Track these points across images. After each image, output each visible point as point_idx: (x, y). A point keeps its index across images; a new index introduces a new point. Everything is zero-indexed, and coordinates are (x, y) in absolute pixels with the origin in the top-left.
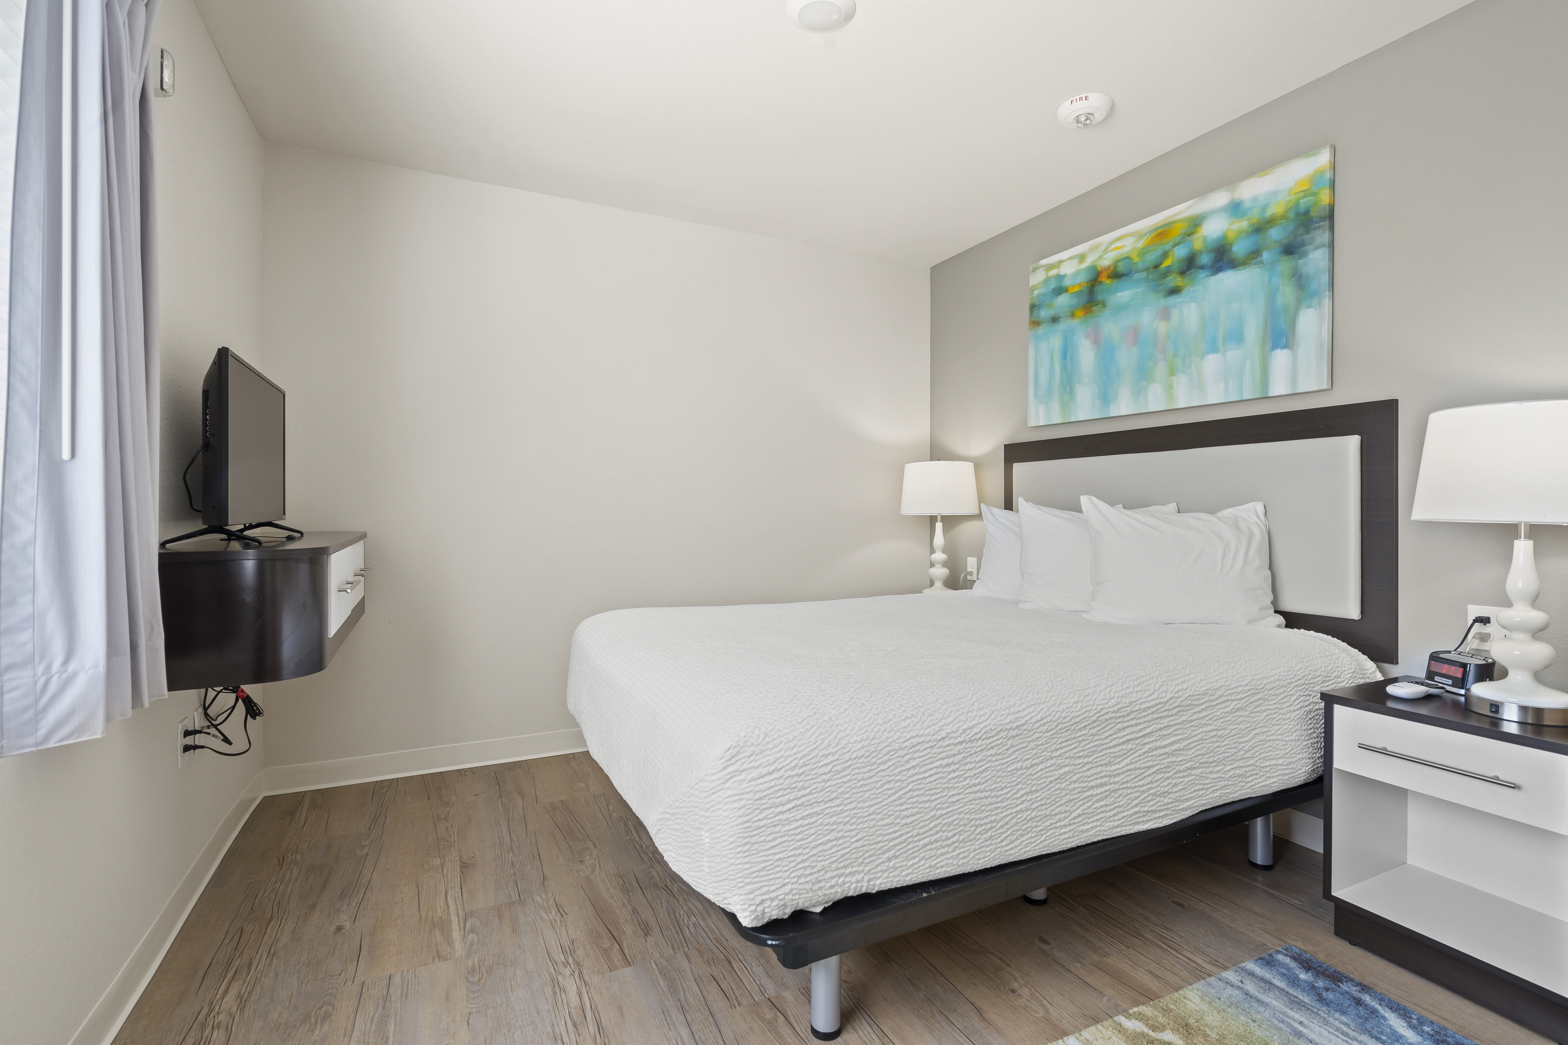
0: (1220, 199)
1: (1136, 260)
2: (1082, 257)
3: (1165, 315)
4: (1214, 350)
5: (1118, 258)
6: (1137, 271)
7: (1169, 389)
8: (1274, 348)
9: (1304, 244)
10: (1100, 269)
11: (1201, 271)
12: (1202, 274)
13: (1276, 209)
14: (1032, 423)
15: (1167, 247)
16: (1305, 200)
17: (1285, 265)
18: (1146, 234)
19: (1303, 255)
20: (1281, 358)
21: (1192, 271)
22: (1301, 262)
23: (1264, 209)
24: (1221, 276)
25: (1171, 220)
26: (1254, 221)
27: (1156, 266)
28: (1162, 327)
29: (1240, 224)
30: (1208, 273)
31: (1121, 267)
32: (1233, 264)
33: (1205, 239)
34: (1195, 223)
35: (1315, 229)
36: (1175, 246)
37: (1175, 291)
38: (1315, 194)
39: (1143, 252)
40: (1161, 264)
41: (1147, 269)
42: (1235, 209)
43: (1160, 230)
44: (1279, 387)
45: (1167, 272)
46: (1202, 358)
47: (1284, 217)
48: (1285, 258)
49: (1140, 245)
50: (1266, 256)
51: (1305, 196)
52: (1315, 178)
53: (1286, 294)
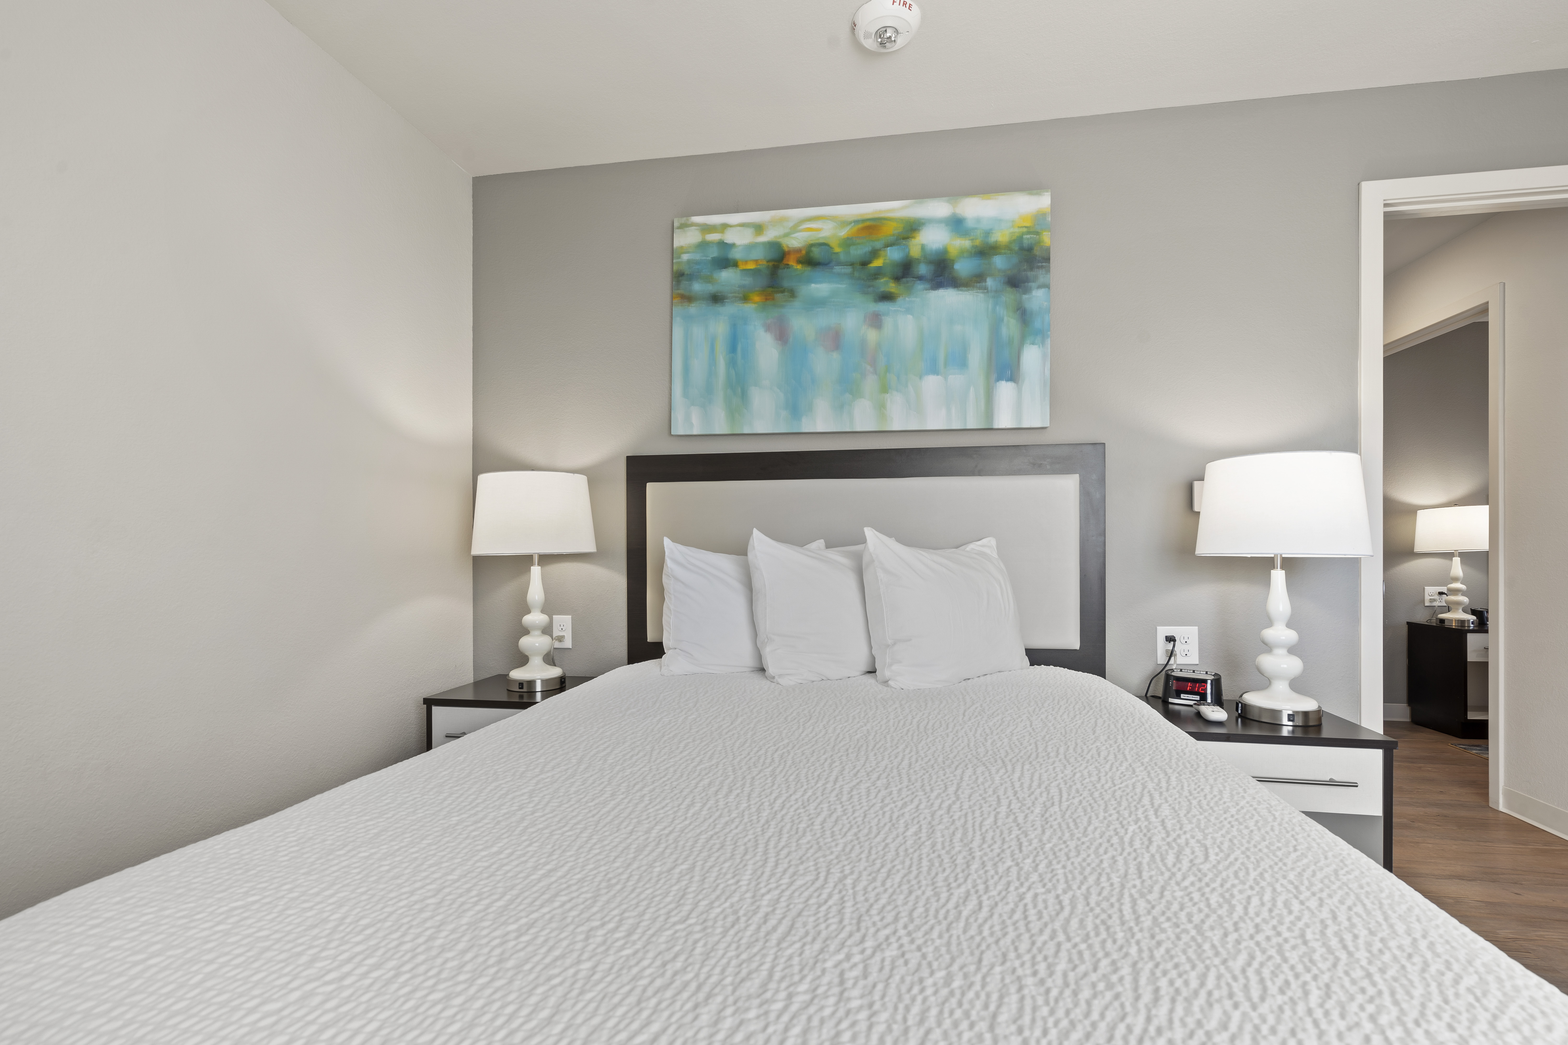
0: (939, 209)
1: (837, 250)
2: (759, 228)
3: (876, 321)
4: (934, 371)
5: (812, 242)
6: (839, 264)
7: (881, 408)
8: (999, 378)
9: (1027, 280)
10: (786, 249)
11: (919, 282)
12: (920, 286)
13: (1001, 236)
14: (679, 429)
15: (878, 245)
16: (1028, 236)
17: (1009, 296)
18: (851, 223)
19: (1027, 291)
20: (1005, 390)
21: (908, 279)
22: (1025, 297)
23: (988, 233)
24: (941, 292)
25: (882, 215)
26: (978, 242)
27: (864, 264)
28: (872, 335)
29: (963, 242)
30: (928, 286)
31: (816, 253)
32: (955, 283)
33: (923, 247)
34: (912, 227)
35: (1038, 267)
36: (887, 245)
37: (887, 297)
38: (1037, 233)
39: (846, 242)
40: (870, 262)
41: (852, 264)
42: (957, 224)
43: (868, 223)
44: (1004, 419)
45: (877, 274)
46: (921, 378)
47: (1008, 247)
48: (1009, 289)
49: (844, 233)
50: (990, 282)
51: (1029, 233)
52: (1039, 217)
53: (1010, 326)
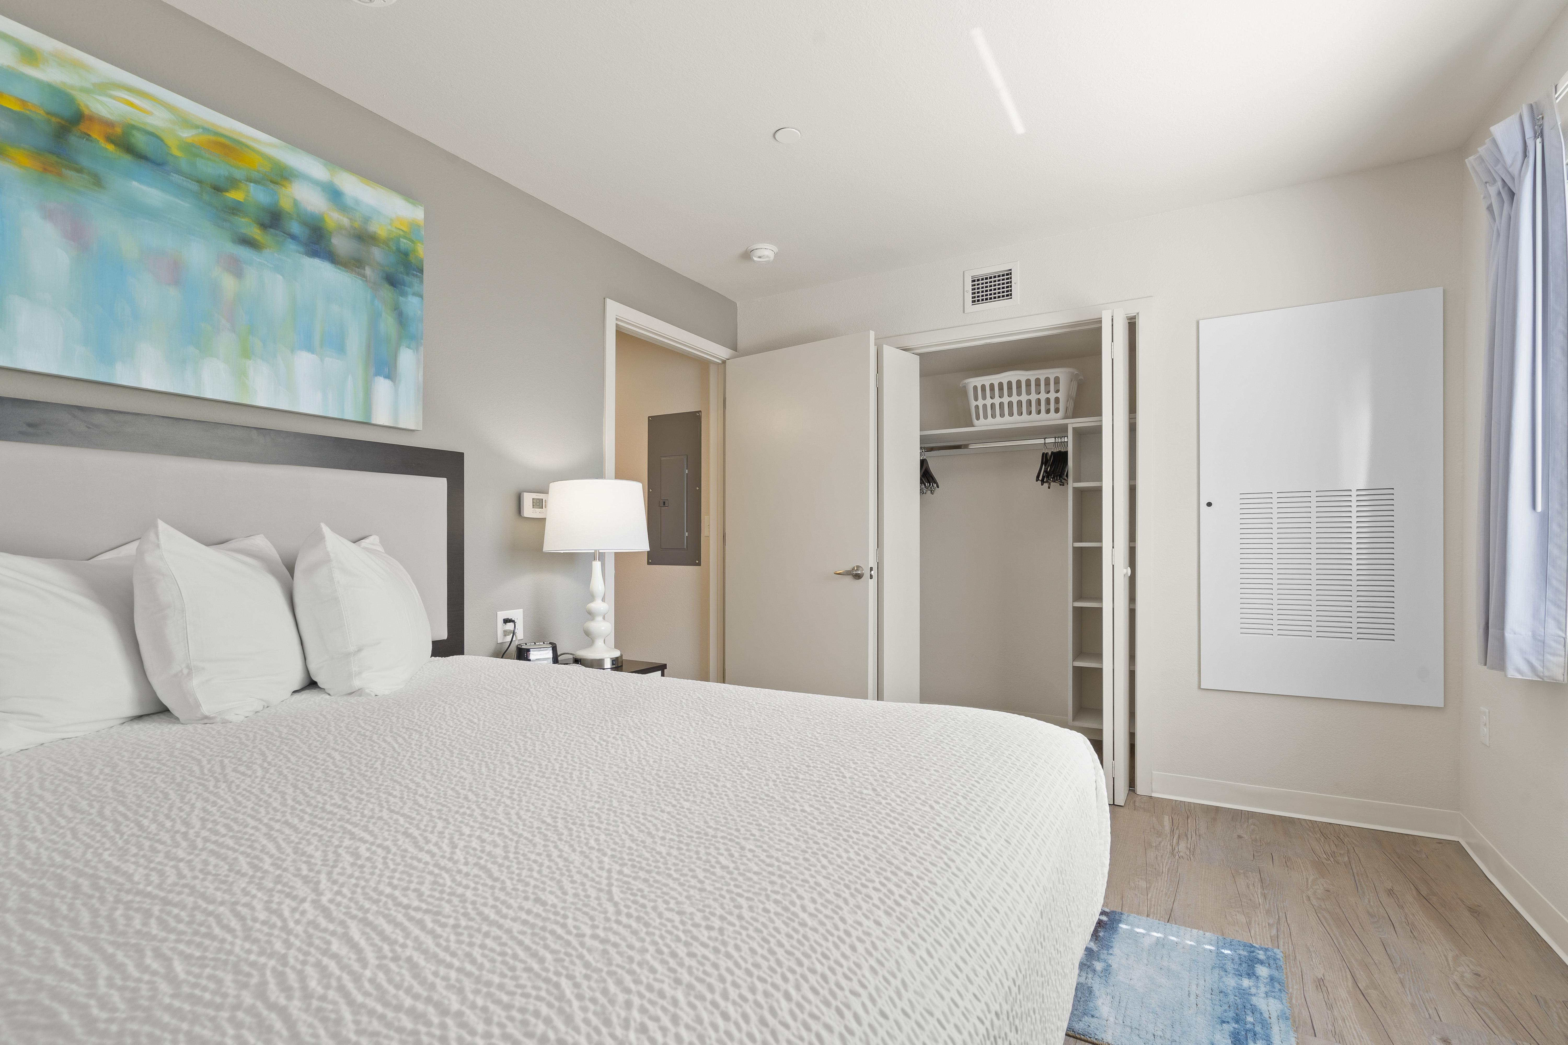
1: (176, 152)
2: (29, 54)
3: (236, 268)
4: (310, 349)
5: (133, 123)
6: (179, 172)
7: (240, 375)
8: (378, 373)
9: (403, 284)
10: (86, 112)
11: (290, 240)
12: (292, 246)
13: (380, 229)
15: (238, 174)
16: (405, 241)
17: (387, 292)
18: (197, 127)
19: (403, 294)
20: (383, 387)
21: (277, 232)
22: (402, 299)
23: (367, 220)
24: (316, 262)
25: (244, 140)
26: (356, 225)
27: (218, 189)
28: (228, 283)
29: (341, 218)
30: (302, 249)
31: (140, 141)
32: (331, 257)
33: (296, 203)
34: (282, 173)
35: (413, 275)
36: (250, 180)
37: (248, 242)
38: (413, 242)
39: (190, 148)
40: (227, 191)
41: (199, 182)
42: (335, 195)
43: (223, 140)
44: (381, 417)
45: (235, 209)
46: (292, 351)
47: (386, 242)
48: (387, 286)
49: (187, 135)
50: (368, 271)
51: (405, 238)
52: (414, 226)
53: (388, 324)
